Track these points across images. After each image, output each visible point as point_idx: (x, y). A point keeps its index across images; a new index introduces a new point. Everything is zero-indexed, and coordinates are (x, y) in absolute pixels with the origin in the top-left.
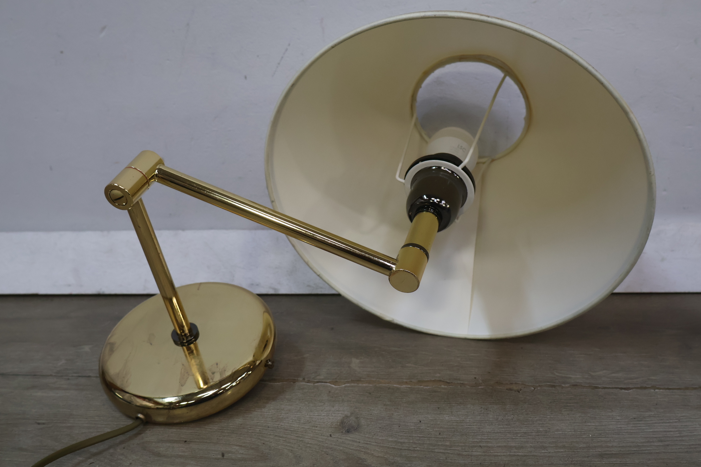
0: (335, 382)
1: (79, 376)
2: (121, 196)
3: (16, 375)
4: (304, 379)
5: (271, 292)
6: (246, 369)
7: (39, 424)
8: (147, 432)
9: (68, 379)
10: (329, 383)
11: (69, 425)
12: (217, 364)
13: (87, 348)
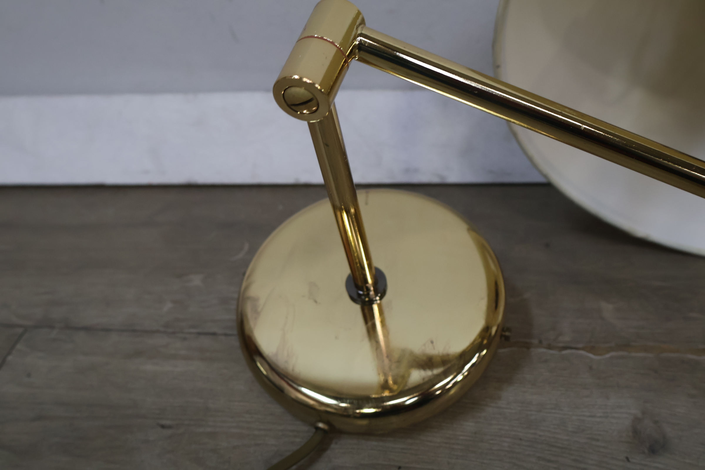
0: (592, 349)
1: (199, 334)
2: (309, 98)
3: (107, 330)
4: (540, 342)
5: (435, 180)
6: (475, 348)
7: (163, 427)
8: (333, 446)
9: (185, 339)
10: (583, 349)
11: (209, 430)
12: (432, 342)
13: (196, 280)
